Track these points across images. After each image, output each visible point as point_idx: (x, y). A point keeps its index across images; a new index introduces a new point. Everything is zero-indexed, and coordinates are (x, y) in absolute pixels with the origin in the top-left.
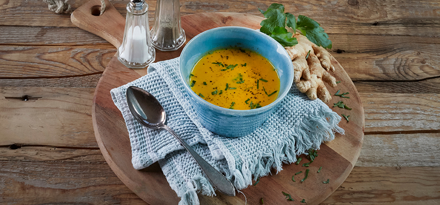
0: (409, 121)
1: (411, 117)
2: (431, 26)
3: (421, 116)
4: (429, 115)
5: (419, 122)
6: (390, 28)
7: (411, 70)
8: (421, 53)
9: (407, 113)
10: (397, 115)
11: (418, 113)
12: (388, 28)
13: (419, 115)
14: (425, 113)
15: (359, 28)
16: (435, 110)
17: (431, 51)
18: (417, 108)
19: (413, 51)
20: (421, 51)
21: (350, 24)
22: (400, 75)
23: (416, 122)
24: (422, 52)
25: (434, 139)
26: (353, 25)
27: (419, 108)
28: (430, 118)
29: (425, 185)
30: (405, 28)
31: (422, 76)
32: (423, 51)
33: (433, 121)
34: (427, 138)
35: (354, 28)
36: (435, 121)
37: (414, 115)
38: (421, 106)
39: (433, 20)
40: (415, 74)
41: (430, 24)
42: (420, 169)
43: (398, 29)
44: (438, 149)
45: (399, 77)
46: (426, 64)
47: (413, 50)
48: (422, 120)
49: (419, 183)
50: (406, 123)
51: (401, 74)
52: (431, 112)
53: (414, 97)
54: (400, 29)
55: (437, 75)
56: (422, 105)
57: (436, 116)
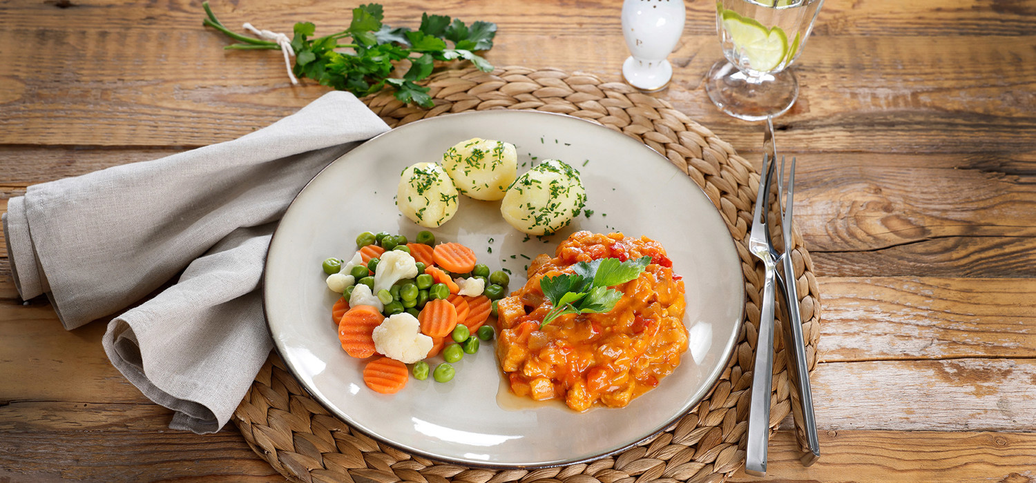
0: (857, 338)
1: (862, 329)
2: (906, 128)
3: (882, 325)
4: (901, 323)
5: (879, 338)
6: (815, 136)
7: (861, 226)
8: (883, 189)
9: (852, 320)
10: (830, 324)
11: (875, 320)
12: (812, 136)
13: (878, 325)
14: (893, 320)
15: (748, 137)
16: (915, 314)
17: (906, 184)
18: (874, 308)
19: (866, 185)
20: (884, 185)
21: (729, 128)
22: (838, 240)
23: (873, 339)
24: (885, 187)
25: (911, 372)
26: (734, 131)
27: (878, 309)
28: (905, 330)
29: (894, 470)
30: (849, 134)
31: (886, 240)
32: (888, 185)
33: (909, 337)
34: (896, 370)
35: (737, 137)
36: (916, 338)
37: (867, 324)
38: (883, 305)
39: (911, 116)
40: (869, 235)
41: (904, 123)
42: (882, 435)
43: (833, 137)
44: (922, 392)
45: (835, 243)
46: (894, 213)
47: (866, 183)
48: (886, 334)
49: (879, 465)
50: (850, 343)
51: (839, 237)
52: (906, 317)
53: (867, 284)
54: (836, 138)
55: (918, 236)
56: (885, 302)
57: (918, 325)
